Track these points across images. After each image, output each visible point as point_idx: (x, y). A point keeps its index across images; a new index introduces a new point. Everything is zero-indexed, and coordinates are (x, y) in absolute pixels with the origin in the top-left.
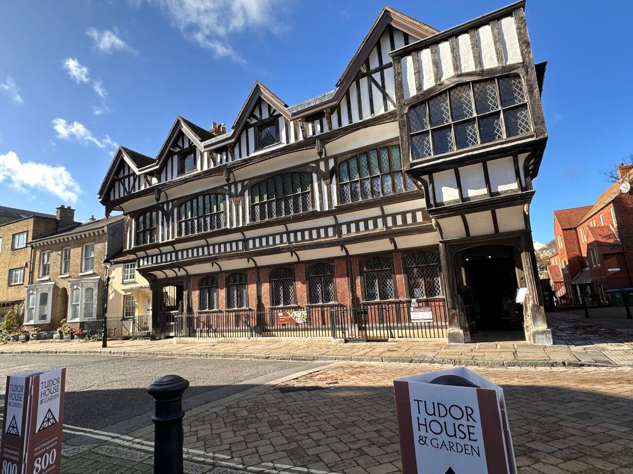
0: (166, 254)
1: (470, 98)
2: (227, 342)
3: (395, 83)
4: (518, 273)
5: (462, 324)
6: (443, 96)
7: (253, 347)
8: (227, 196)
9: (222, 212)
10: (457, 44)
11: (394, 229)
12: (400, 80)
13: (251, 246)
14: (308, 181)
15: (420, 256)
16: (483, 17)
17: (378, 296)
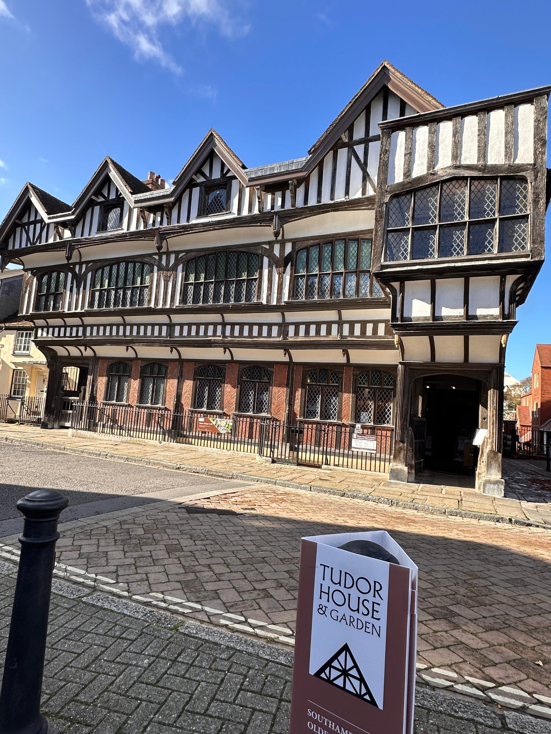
0: (72, 327)
1: (465, 197)
2: (133, 443)
3: (380, 162)
4: (482, 411)
5: (408, 461)
6: (434, 189)
7: (163, 453)
8: (156, 268)
9: (147, 287)
10: (462, 127)
11: (349, 339)
12: (386, 159)
13: (177, 333)
14: (256, 266)
15: (374, 376)
16: (498, 98)
17: (319, 414)
